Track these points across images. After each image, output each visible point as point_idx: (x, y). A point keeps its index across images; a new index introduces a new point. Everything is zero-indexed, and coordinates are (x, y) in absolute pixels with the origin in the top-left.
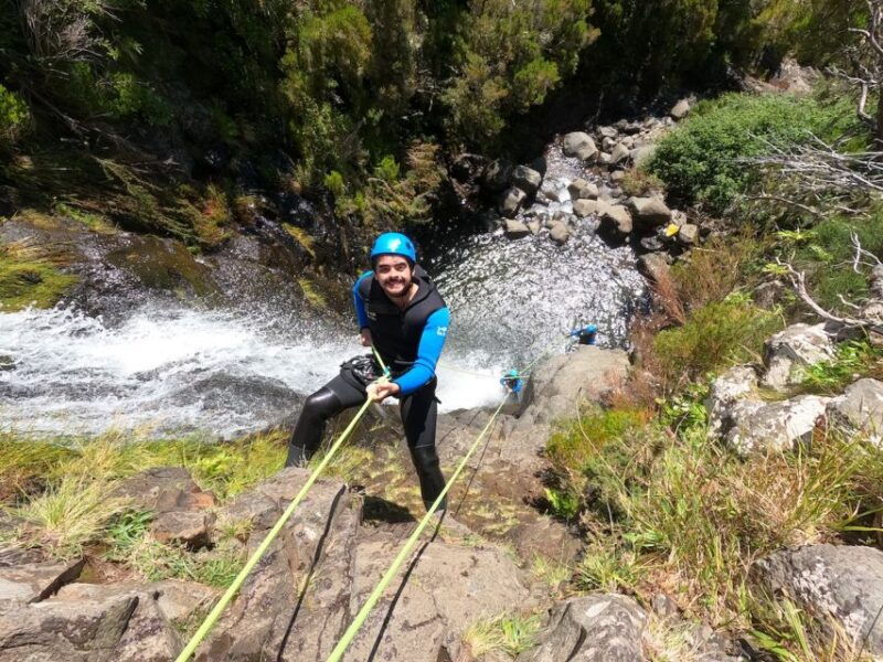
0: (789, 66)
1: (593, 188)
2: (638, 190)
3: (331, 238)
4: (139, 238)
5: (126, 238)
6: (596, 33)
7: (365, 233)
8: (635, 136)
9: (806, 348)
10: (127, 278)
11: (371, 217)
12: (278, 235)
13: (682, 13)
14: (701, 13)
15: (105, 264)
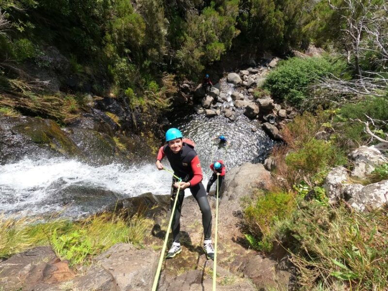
0: (312, 48)
1: (241, 95)
2: (260, 96)
3: (128, 118)
4: (31, 119)
5: (24, 119)
6: (239, 32)
7: (144, 116)
8: (256, 74)
9: (372, 157)
10: (24, 139)
11: (146, 109)
12: (103, 117)
13: (271, 26)
14: (279, 27)
15: (12, 132)
